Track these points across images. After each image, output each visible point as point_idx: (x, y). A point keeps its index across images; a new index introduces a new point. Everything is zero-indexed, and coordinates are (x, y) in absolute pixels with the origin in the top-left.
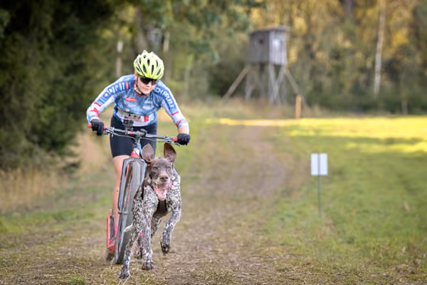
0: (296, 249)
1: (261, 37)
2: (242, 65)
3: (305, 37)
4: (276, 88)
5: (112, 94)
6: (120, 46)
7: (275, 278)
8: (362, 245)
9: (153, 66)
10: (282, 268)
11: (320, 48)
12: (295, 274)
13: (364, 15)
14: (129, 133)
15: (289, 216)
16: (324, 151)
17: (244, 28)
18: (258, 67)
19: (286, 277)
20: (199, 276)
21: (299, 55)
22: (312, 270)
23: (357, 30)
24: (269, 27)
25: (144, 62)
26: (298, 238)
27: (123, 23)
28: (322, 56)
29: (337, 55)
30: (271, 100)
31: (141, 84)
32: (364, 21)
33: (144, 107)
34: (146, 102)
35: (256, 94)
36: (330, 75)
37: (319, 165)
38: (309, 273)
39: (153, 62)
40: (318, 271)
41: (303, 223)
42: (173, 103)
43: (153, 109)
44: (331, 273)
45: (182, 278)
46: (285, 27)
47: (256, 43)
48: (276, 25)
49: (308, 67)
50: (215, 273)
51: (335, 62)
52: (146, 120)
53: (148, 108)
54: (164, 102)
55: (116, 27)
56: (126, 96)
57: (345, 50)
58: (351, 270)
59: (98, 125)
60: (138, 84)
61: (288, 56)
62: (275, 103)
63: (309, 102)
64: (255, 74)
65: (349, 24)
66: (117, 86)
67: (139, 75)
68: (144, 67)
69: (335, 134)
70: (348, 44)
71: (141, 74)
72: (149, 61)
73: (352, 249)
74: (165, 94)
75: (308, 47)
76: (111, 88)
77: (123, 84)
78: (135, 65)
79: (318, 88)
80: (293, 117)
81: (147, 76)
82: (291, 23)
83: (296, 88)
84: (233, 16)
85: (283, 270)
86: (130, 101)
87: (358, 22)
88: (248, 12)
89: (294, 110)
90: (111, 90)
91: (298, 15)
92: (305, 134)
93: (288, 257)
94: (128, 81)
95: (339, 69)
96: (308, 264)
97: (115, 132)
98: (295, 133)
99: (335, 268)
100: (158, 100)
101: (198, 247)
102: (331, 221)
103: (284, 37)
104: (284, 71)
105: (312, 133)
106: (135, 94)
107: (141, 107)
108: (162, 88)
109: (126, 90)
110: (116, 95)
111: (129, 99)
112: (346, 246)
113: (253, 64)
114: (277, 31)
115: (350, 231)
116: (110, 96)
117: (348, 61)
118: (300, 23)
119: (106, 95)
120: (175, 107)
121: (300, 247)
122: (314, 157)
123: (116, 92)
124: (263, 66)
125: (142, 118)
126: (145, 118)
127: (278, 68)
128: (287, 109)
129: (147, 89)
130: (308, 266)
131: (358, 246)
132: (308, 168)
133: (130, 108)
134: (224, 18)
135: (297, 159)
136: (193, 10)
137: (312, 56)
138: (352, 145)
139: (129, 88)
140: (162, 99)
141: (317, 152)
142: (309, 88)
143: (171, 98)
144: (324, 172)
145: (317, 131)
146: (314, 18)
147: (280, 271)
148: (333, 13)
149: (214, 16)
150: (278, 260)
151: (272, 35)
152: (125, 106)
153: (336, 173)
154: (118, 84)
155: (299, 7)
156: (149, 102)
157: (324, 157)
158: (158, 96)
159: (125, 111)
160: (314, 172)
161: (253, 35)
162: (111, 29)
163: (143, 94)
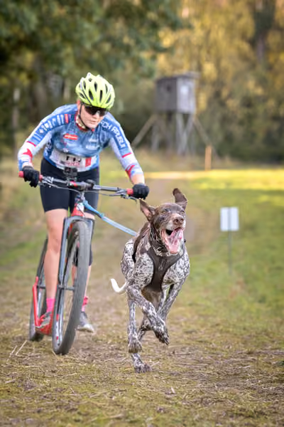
0: (204, 310)
1: (168, 84)
2: (148, 114)
3: (214, 83)
4: (184, 138)
5: (49, 129)
6: (17, 95)
7: (182, 341)
8: (274, 305)
9: (101, 92)
10: (190, 330)
11: (230, 96)
12: (203, 336)
13: (276, 60)
14: (71, 184)
15: (198, 274)
16: (236, 205)
17: (150, 74)
18: (165, 116)
19: (193, 340)
20: (102, 340)
21: (209, 103)
22: (221, 331)
23: (269, 76)
24: (176, 73)
25: (90, 86)
26: (207, 298)
27: (21, 69)
28: (233, 104)
29: (248, 103)
30: (179, 151)
31: (86, 115)
32: (277, 67)
33: (87, 147)
34: (91, 140)
35: (163, 145)
36: (241, 123)
37: (230, 219)
38: (218, 335)
39: (101, 87)
40: (228, 332)
41: (212, 282)
42: (124, 143)
43: (99, 148)
44: (242, 335)
45: (84, 342)
46: (195, 73)
47: (163, 90)
48: (185, 71)
49: (218, 115)
50: (118, 337)
51: (246, 110)
52: (87, 164)
53: (93, 148)
54: (112, 140)
55: (13, 74)
56: (65, 133)
57: (257, 97)
58: (262, 331)
59: (32, 174)
60: (82, 116)
61: (197, 104)
62: (184, 154)
63: (219, 153)
64: (162, 124)
65: (260, 69)
66: (54, 120)
67: (83, 103)
68: (90, 93)
69: (246, 186)
70: (259, 91)
71: (86, 101)
72: (96, 86)
73: (263, 307)
74: (115, 130)
75: (217, 94)
76: (47, 122)
77: (62, 116)
78: (78, 90)
79: (229, 138)
80: (202, 168)
81: (94, 103)
82: (200, 68)
83: (205, 138)
84: (138, 63)
85: (191, 332)
86: (71, 140)
87: (270, 68)
88: (154, 58)
89: (203, 162)
90: (47, 125)
91: (208, 60)
92: (213, 187)
93: (196, 317)
94: (68, 113)
95: (250, 118)
96: (218, 325)
97: (54, 183)
98: (204, 186)
99: (244, 329)
100: (106, 139)
101: (101, 309)
102: (241, 279)
103: (193, 84)
104: (193, 120)
105: (222, 186)
106: (77, 130)
107: (84, 147)
108: (111, 123)
109: (66, 124)
110: (53, 131)
111: (69, 136)
112: (257, 305)
113: (160, 113)
114: (185, 77)
115: (262, 289)
116: (46, 132)
117: (260, 109)
118: (209, 68)
119: (41, 131)
120: (127, 147)
121: (208, 307)
122: (224, 212)
123: (54, 128)
124: (170, 115)
125: (84, 161)
126: (87, 161)
127: (186, 117)
128: (196, 160)
129: (93, 121)
130: (217, 327)
131: (270, 305)
132: (218, 223)
133: (69, 148)
134: (128, 64)
135: (207, 213)
136: (96, 56)
137: (223, 104)
138: (264, 198)
139: (69, 122)
140: (110, 136)
141: (228, 206)
142: (220, 137)
143: (121, 135)
144: (235, 226)
145: (229, 183)
146: (224, 63)
147: (187, 333)
148: (244, 58)
149: (117, 62)
150: (185, 322)
151: (180, 82)
152: (63, 145)
153: (248, 227)
154: (55, 117)
155: (208, 52)
156: (94, 141)
157: (234, 212)
158: (105, 133)
159: (62, 152)
160: (224, 227)
161: (160, 82)
162: (7, 76)
163: (87, 128)
